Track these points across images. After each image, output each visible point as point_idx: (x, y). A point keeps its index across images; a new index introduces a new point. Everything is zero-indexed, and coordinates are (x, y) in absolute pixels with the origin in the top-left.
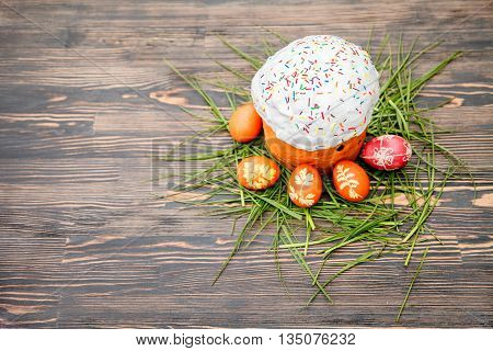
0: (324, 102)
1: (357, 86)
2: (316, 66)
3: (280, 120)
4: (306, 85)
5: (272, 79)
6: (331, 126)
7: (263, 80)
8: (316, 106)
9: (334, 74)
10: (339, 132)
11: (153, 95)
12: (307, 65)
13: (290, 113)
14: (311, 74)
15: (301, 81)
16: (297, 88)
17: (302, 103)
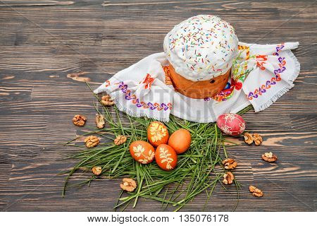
0: (204, 53)
1: (225, 45)
2: (202, 32)
3: (178, 61)
4: (194, 42)
5: (176, 37)
6: (207, 67)
7: (170, 38)
8: (200, 55)
9: (212, 38)
10: (212, 71)
11: (69, 76)
12: (196, 30)
13: (184, 58)
14: (198, 36)
15: (192, 40)
16: (189, 43)
17: (191, 52)
